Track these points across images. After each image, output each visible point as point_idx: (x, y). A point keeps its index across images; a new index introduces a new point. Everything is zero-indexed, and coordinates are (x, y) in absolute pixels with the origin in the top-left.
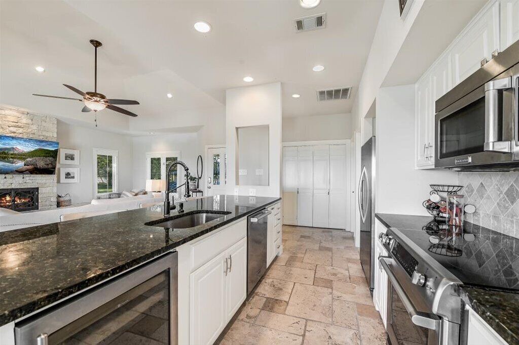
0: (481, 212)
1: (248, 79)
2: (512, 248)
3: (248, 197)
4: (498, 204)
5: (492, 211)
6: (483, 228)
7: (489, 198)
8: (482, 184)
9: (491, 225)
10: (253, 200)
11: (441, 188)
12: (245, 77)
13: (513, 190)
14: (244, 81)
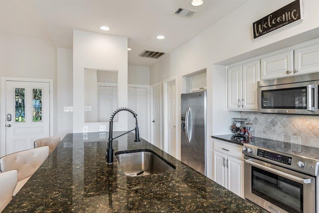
0: (255, 130)
1: (105, 28)
2: (274, 145)
3: (98, 133)
4: (266, 127)
5: (262, 130)
6: (258, 138)
7: (260, 124)
8: (256, 118)
9: (262, 136)
10: (103, 135)
11: (238, 120)
12: (103, 26)
13: (274, 121)
14: (101, 29)
